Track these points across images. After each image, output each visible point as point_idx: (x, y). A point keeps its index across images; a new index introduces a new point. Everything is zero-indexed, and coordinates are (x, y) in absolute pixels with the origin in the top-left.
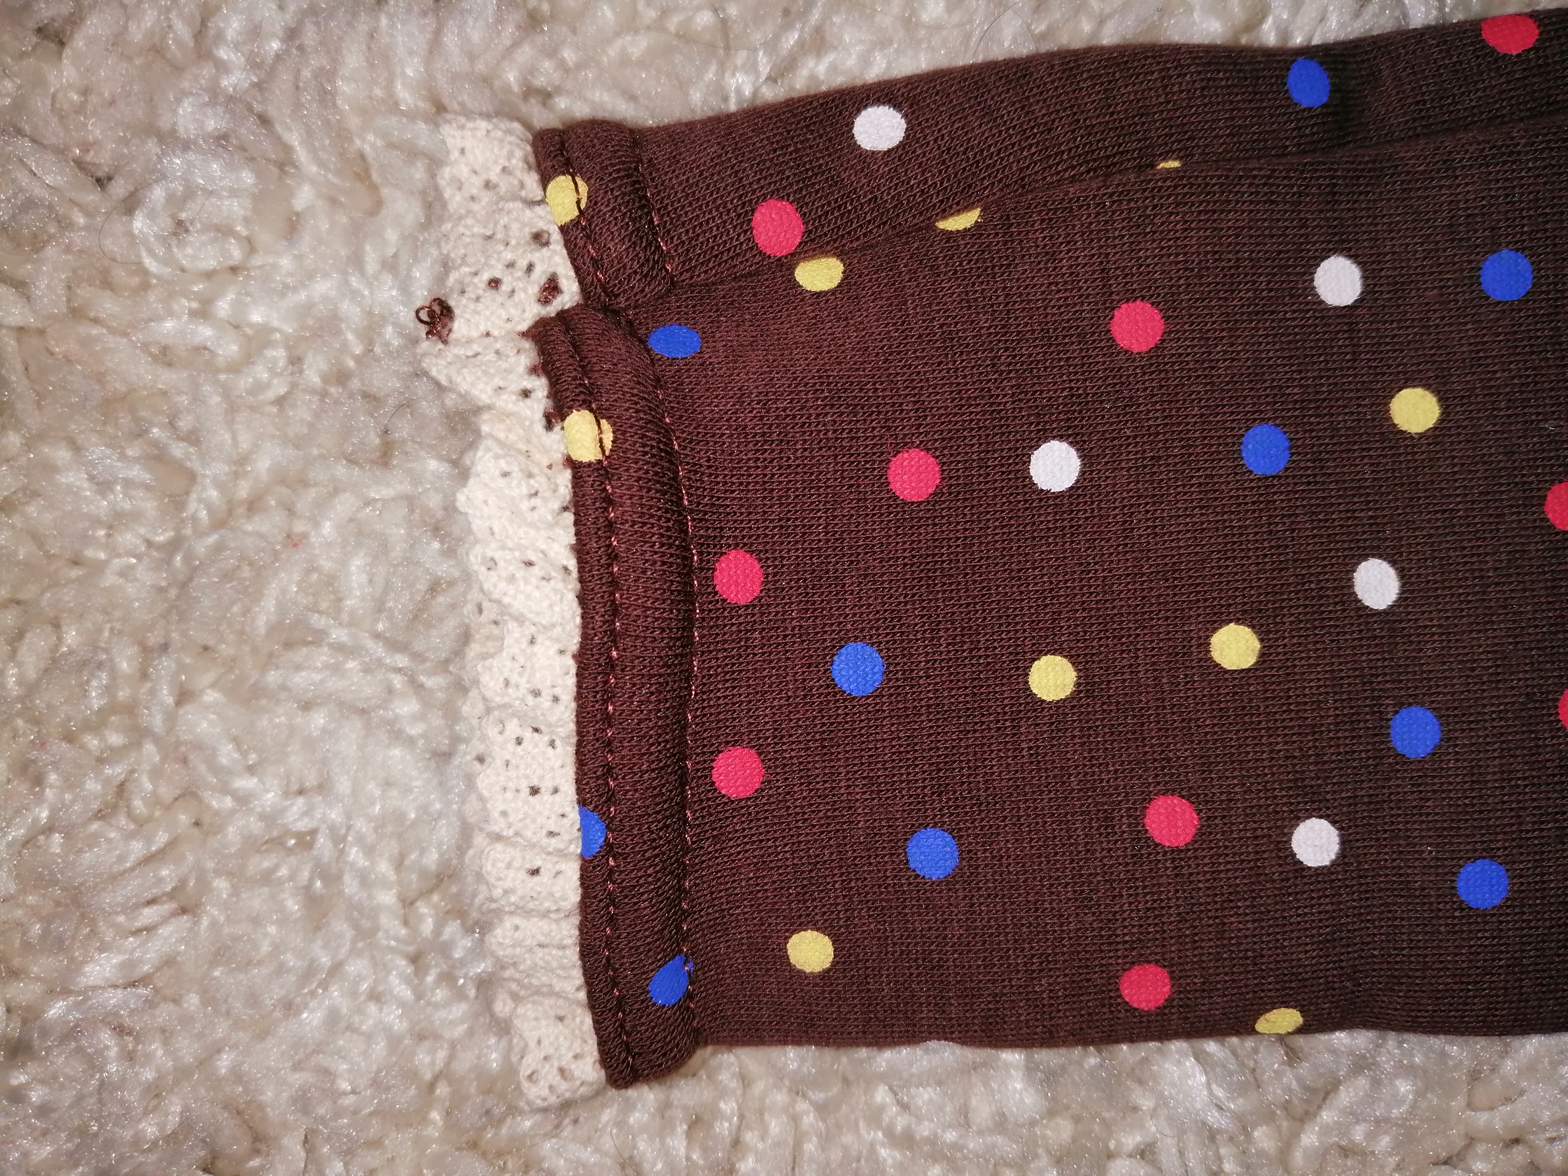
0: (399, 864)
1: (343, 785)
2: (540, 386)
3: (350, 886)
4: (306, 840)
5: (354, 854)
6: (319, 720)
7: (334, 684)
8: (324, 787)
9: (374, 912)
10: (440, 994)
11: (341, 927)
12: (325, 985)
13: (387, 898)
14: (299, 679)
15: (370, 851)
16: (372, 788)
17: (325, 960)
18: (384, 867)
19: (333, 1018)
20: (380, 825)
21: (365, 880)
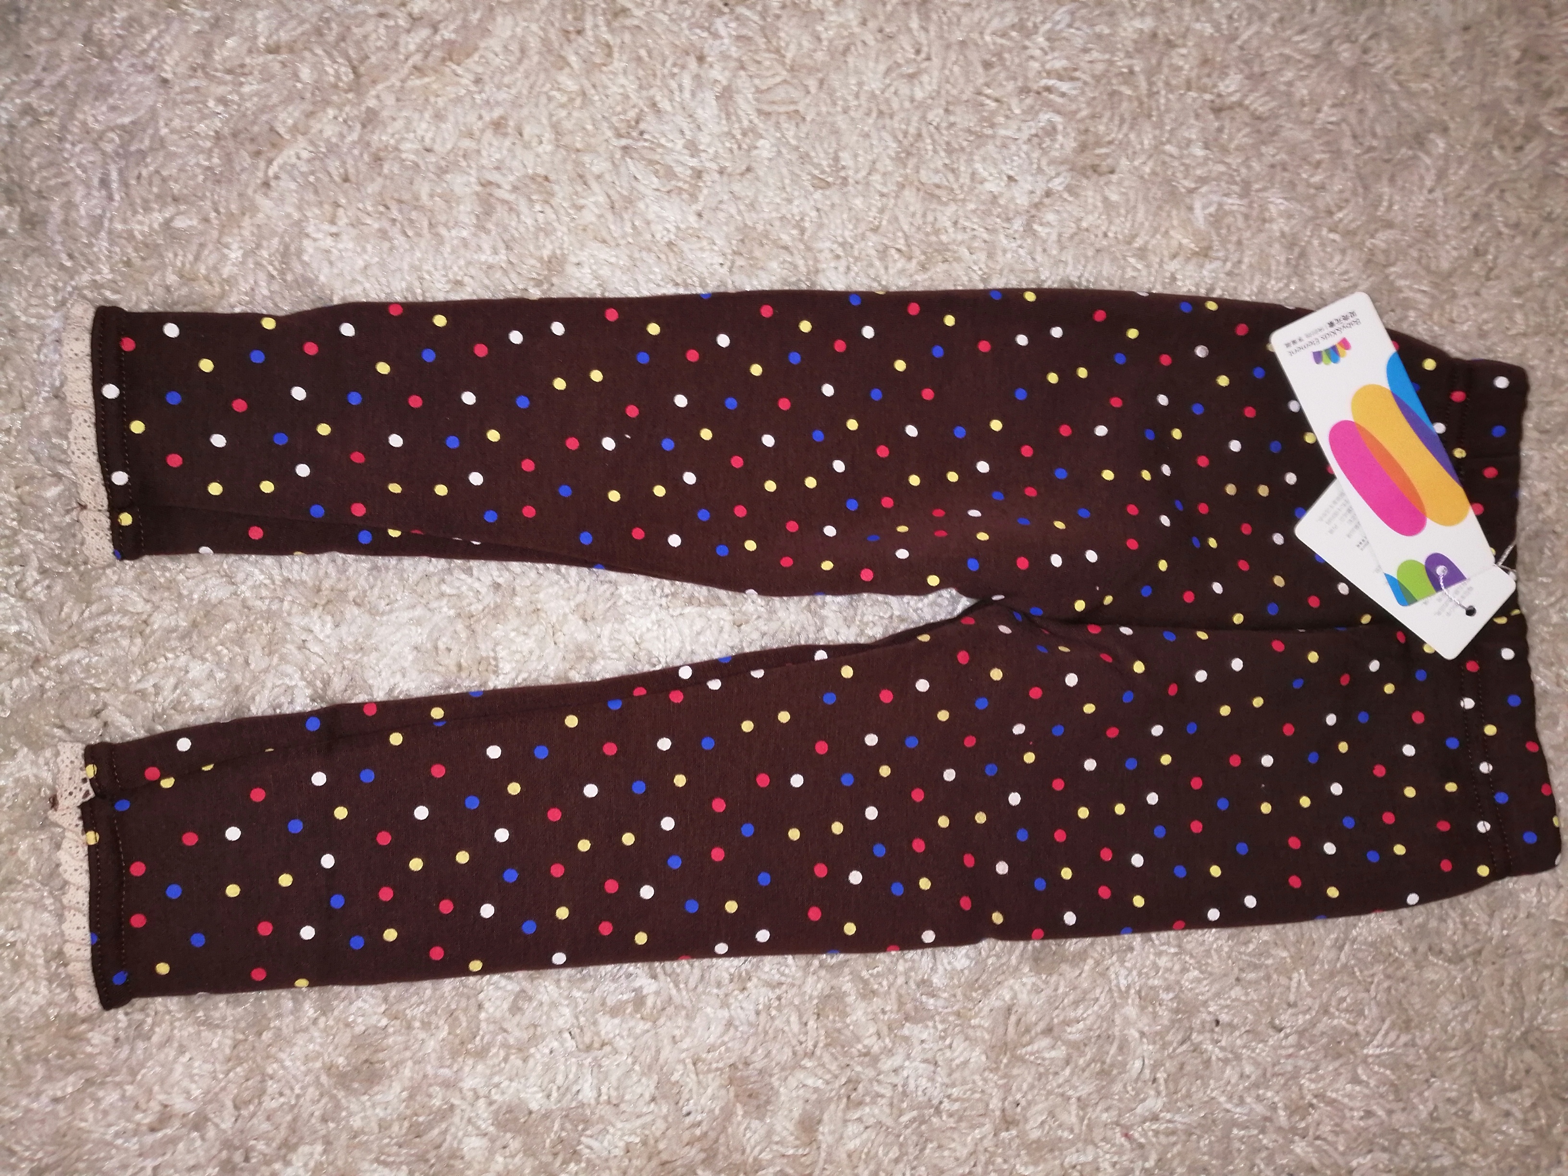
0: (45, 950)
1: (26, 926)
2: (81, 823)
3: (27, 958)
4: (13, 944)
5: (29, 948)
6: (19, 905)
7: (25, 895)
8: (20, 927)
9: (36, 966)
10: (58, 991)
11: (25, 972)
12: (17, 990)
13: (41, 961)
14: (13, 895)
15: (34, 946)
16: (36, 927)
17: (18, 981)
18: (40, 952)
19: (19, 1001)
20: (38, 939)
21: (33, 956)
